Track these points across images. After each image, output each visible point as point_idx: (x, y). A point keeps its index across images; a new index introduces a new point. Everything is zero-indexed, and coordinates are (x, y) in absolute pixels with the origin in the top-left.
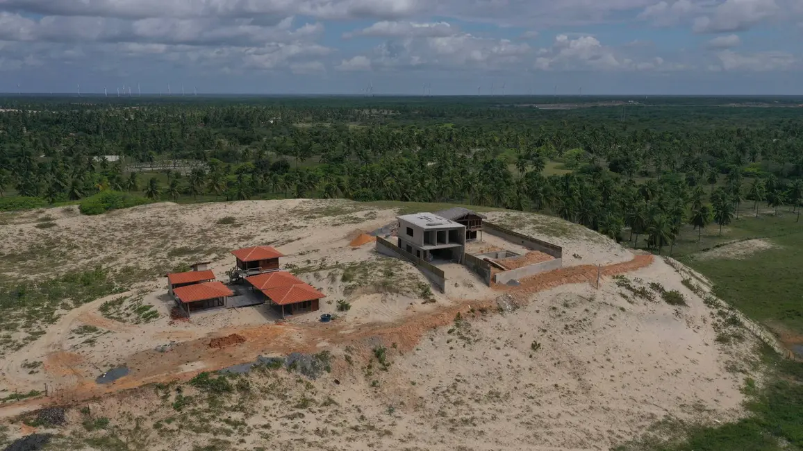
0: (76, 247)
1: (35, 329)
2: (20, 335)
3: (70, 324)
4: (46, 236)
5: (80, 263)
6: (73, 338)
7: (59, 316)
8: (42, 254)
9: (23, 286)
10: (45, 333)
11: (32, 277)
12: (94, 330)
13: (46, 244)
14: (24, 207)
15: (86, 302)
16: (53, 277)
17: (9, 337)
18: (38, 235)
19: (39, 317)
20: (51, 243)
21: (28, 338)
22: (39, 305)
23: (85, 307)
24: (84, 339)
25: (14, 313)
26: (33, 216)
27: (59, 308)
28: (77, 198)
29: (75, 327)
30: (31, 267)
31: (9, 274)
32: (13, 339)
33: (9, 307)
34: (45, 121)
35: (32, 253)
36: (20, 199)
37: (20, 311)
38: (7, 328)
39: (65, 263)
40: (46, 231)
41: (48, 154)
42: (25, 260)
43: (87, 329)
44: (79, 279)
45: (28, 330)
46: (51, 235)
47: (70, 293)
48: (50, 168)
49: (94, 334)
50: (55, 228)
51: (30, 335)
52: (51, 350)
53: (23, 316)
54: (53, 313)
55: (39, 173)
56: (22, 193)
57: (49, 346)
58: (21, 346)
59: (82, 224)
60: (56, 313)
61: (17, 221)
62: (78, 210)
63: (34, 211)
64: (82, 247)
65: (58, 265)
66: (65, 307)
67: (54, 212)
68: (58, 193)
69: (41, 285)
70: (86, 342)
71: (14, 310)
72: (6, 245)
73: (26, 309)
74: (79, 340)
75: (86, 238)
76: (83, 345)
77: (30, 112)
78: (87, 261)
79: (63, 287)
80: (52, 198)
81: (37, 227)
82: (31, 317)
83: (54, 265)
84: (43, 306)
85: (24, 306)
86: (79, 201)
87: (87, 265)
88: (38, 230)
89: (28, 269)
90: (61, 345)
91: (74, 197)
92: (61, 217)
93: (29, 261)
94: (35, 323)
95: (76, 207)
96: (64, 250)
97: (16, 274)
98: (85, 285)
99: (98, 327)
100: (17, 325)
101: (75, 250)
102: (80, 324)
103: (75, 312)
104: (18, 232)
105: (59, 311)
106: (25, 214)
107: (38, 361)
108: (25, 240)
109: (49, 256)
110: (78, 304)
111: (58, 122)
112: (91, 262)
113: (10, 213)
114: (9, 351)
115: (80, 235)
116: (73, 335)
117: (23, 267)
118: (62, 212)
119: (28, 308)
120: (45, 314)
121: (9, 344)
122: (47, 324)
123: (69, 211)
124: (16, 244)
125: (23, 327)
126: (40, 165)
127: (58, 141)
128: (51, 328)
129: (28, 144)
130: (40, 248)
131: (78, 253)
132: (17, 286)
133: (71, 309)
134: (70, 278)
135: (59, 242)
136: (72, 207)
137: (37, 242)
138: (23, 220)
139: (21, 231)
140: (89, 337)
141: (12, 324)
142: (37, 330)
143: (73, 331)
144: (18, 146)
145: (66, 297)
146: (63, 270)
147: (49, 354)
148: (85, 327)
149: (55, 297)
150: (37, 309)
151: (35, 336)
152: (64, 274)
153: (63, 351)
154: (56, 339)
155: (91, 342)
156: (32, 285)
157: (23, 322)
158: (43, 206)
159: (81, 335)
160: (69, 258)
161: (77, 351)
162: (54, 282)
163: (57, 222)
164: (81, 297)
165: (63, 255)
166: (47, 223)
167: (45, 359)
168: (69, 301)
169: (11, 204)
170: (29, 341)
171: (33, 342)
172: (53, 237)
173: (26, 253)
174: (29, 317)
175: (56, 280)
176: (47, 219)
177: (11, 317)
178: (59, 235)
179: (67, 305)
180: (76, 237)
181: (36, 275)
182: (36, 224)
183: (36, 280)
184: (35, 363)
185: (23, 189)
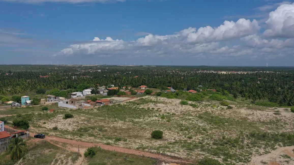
0: (287, 124)
1: (267, 150)
2: (262, 151)
3: (280, 152)
4: (276, 118)
5: (288, 130)
6: (281, 158)
7: (276, 148)
8: (274, 124)
9: (265, 133)
10: (271, 153)
11: (269, 131)
12: (289, 157)
13: (276, 121)
14: (270, 106)
15: (288, 146)
16: (276, 133)
17: (258, 150)
18: (274, 117)
19: (269, 146)
20: (278, 121)
21: (264, 153)
22: (270, 142)
23: (287, 148)
24: (285, 160)
25: (261, 142)
26: (273, 110)
27: (277, 145)
28: (290, 105)
29: (282, 154)
30: (269, 128)
31: (262, 128)
32: (259, 151)
33: (259, 140)
34: (283, 76)
35: (270, 122)
36: (269, 103)
37: (263, 142)
38: (258, 147)
39: (282, 129)
40: (277, 116)
41: (282, 88)
42: (267, 124)
43: (286, 156)
44: (286, 136)
45: (265, 149)
46: (278, 118)
47: (282, 141)
48: (282, 93)
49: (289, 159)
50: (280, 115)
51: (265, 152)
52: (271, 159)
53: (264, 144)
54: (274, 146)
55: (278, 95)
56: (270, 101)
57: (271, 158)
58: (262, 155)
59: (291, 116)
60: (275, 147)
61: (267, 110)
62: (290, 110)
63: (274, 108)
64: (289, 125)
65: (279, 129)
66: (279, 145)
67: (281, 109)
68: (283, 103)
69: (271, 135)
70: (285, 161)
71: (261, 141)
72: (262, 118)
73: (265, 142)
74: (282, 159)
75: (292, 121)
76: (284, 162)
77: (278, 73)
78: (290, 130)
79: (280, 138)
80: (281, 105)
81: (274, 114)
82: (267, 145)
83: (278, 129)
84: (271, 143)
85: (265, 141)
86: (291, 107)
87: (291, 132)
88: (274, 115)
89: (268, 128)
90: (275, 159)
91: (289, 105)
92: (283, 112)
93: (269, 125)
94: (268, 148)
95: (289, 109)
96: (282, 124)
97: (263, 129)
98: (289, 139)
99: (291, 157)
100: (261, 147)
101: (286, 125)
102: (284, 153)
103: (283, 148)
104: (267, 114)
105: (277, 146)
106: (270, 108)
107: (267, 162)
108: (269, 118)
109: (276, 125)
110: (284, 146)
111: (287, 77)
112: (292, 131)
113: (265, 107)
114: (257, 155)
115: (289, 120)
116: (281, 157)
117: (266, 127)
118: (284, 110)
119: (266, 142)
120: (271, 146)
121: (258, 153)
122: (272, 150)
123: (287, 110)
124: (265, 118)
125: (263, 148)
126: (278, 92)
127: (286, 84)
128: (273, 152)
129: (275, 84)
130: (273, 121)
131: (288, 126)
132: (263, 133)
133: (282, 147)
134: (283, 135)
135: (281, 121)
136: (288, 109)
137: (273, 119)
138: (269, 110)
139: (268, 114)
140: (287, 159)
141: (260, 146)
142: (268, 151)
143: (281, 155)
144: (271, 84)
145: (280, 142)
146: (281, 132)
147: (271, 161)
148: (286, 155)
149: (276, 140)
150: (269, 143)
151: (267, 153)
152: (281, 133)
153: (276, 161)
154: (274, 156)
155: (288, 162)
156: (268, 134)
157: (263, 146)
158: (277, 106)
159: (284, 158)
160: (284, 128)
161: (281, 164)
162: (276, 135)
163: (281, 113)
164: (286, 143)
165: (282, 126)
166: (277, 113)
167: (269, 162)
168: (281, 143)
169: (266, 104)
170: (264, 154)
171: (266, 154)
172: (279, 118)
173: (268, 122)
174: (266, 145)
175: (278, 134)
176: (278, 111)
177: (259, 143)
178: (281, 118)
179: (280, 145)
180: (288, 120)
181: (270, 131)
182: (273, 113)
183: (270, 133)
184: (265, 162)
185: (271, 100)
